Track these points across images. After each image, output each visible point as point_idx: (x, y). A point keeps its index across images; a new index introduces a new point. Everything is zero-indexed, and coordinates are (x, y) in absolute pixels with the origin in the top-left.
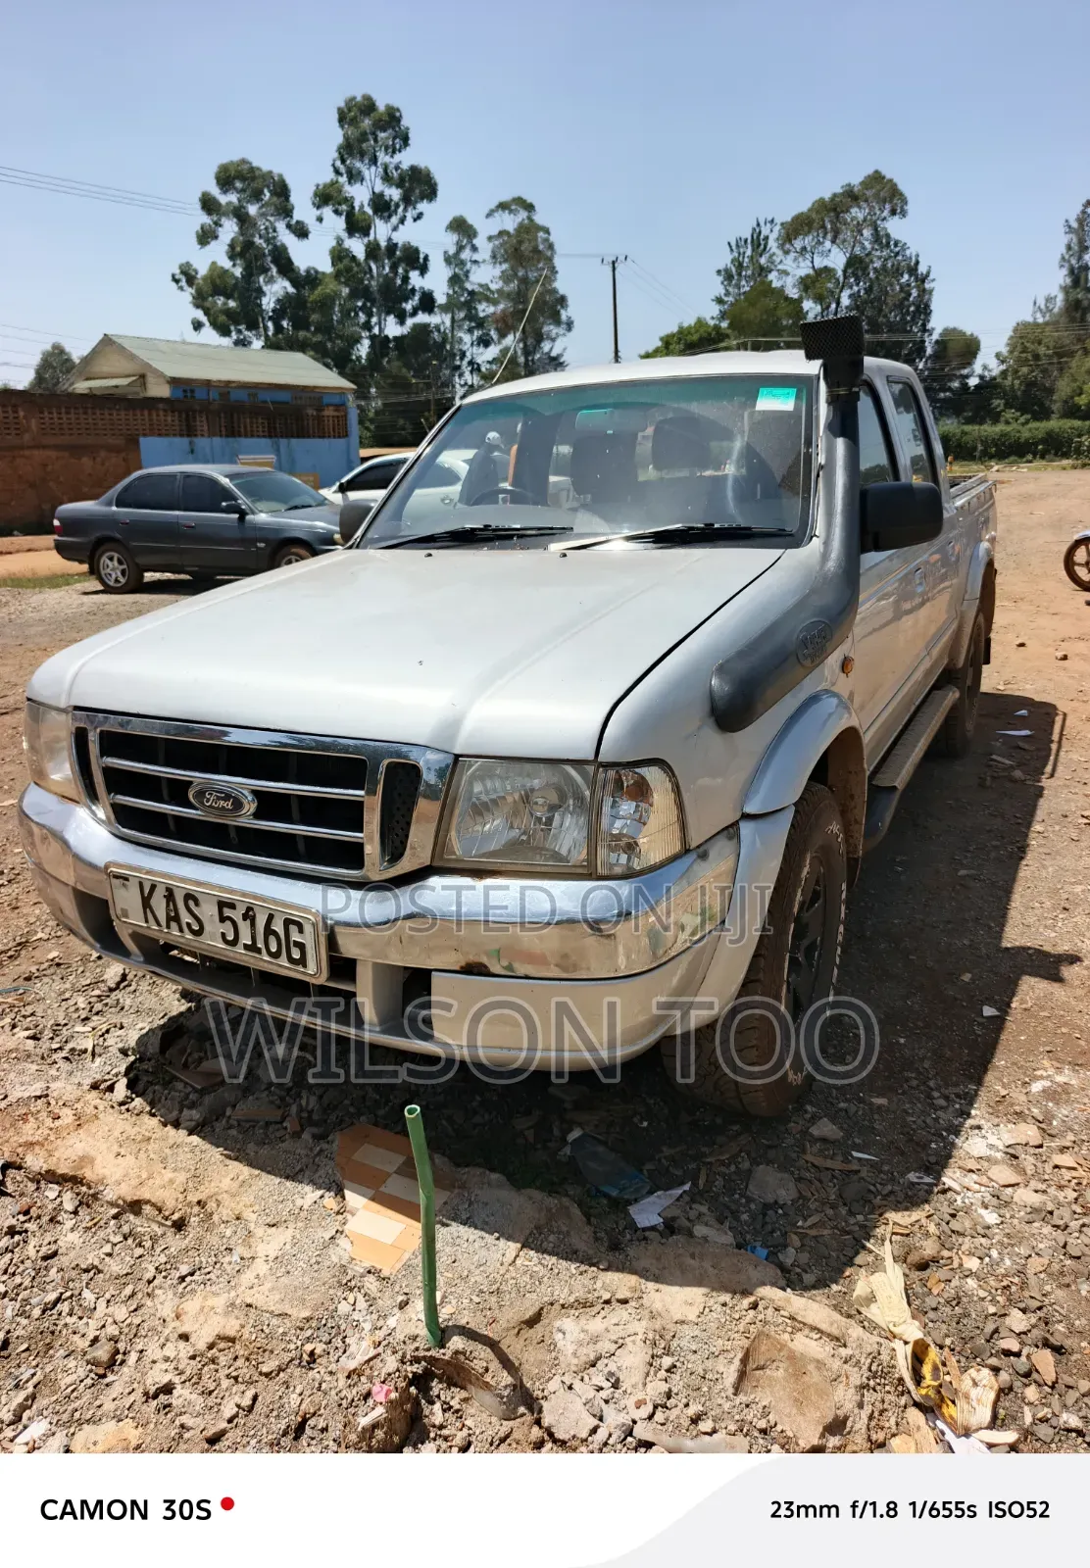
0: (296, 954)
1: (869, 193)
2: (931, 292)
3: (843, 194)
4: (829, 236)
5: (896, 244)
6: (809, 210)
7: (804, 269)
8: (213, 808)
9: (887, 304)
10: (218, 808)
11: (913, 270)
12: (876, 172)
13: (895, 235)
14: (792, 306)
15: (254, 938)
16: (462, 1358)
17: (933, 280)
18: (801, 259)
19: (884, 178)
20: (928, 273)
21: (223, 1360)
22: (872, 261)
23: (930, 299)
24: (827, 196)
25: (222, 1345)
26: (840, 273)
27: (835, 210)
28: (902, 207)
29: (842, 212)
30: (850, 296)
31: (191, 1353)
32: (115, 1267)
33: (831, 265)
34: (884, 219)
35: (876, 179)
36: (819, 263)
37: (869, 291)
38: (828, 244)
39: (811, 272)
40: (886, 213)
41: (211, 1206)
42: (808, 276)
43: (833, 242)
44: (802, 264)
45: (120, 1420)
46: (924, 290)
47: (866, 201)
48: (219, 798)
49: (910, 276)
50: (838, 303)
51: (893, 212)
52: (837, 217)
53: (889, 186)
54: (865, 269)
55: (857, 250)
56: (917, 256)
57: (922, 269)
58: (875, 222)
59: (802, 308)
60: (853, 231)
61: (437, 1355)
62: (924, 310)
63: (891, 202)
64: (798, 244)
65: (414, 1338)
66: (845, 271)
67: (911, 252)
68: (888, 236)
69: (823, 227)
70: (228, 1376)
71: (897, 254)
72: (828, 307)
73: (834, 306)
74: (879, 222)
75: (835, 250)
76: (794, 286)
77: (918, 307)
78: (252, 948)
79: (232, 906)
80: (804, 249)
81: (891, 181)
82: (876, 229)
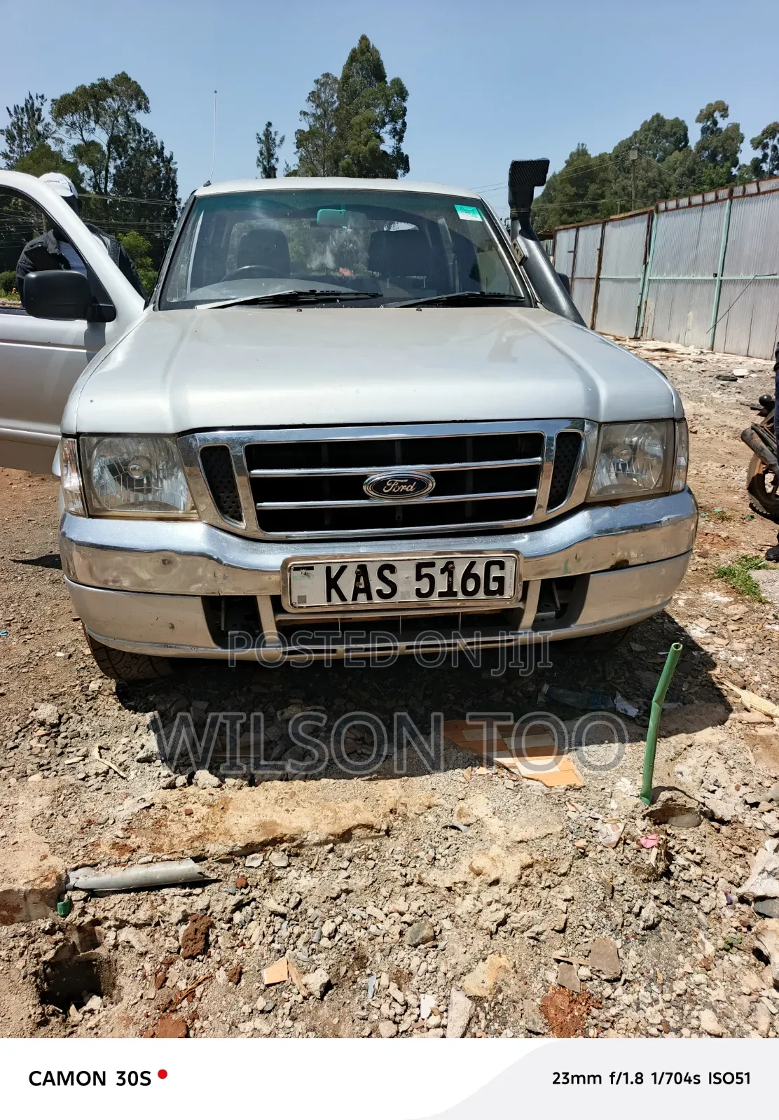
0: (494, 586)
1: (119, 89)
2: (175, 171)
3: (100, 85)
4: (93, 118)
5: (145, 132)
6: (74, 93)
7: (76, 140)
8: (394, 493)
9: (144, 176)
10: (399, 493)
11: (160, 153)
12: (123, 73)
13: (143, 125)
14: (70, 168)
15: (450, 585)
16: (670, 803)
17: (176, 163)
18: (72, 132)
19: (130, 79)
20: (171, 157)
21: (533, 880)
22: (128, 142)
23: (174, 177)
24: (88, 85)
25: (527, 872)
26: (105, 148)
27: (95, 97)
28: (145, 105)
29: (101, 100)
30: (116, 167)
31: (508, 889)
32: (359, 882)
33: (97, 140)
34: (133, 111)
35: (123, 79)
36: (88, 137)
37: (129, 163)
38: (92, 124)
39: (81, 142)
40: (134, 107)
41: (401, 809)
42: (79, 145)
43: (96, 122)
44: (73, 136)
45: (484, 960)
46: (171, 169)
47: (117, 94)
48: (400, 484)
49: (158, 157)
50: (107, 171)
51: (139, 107)
52: (97, 104)
53: (134, 85)
54: (124, 148)
55: (115, 131)
56: (162, 143)
57: (167, 153)
58: (126, 112)
59: (78, 171)
60: (110, 116)
61: (654, 809)
62: (172, 185)
63: (137, 99)
64: (68, 118)
65: (636, 806)
66: (109, 146)
67: (158, 139)
68: (138, 125)
69: (87, 109)
70: (543, 889)
71: (147, 139)
72: (100, 173)
73: (104, 172)
74: (129, 113)
75: (98, 129)
76: (69, 152)
77: (167, 181)
78: (450, 593)
79: (432, 565)
80: (73, 124)
81: (135, 82)
82: (127, 117)
